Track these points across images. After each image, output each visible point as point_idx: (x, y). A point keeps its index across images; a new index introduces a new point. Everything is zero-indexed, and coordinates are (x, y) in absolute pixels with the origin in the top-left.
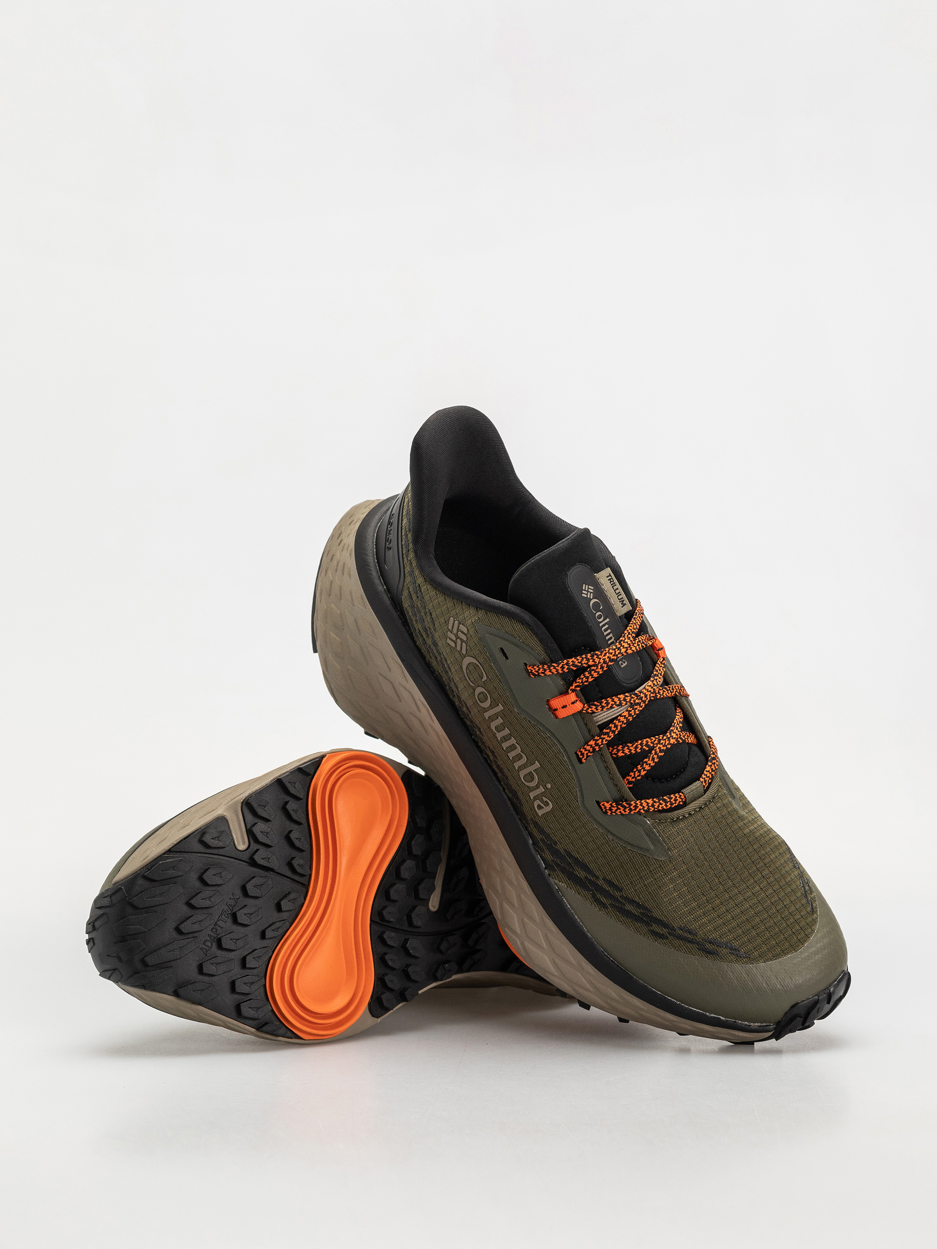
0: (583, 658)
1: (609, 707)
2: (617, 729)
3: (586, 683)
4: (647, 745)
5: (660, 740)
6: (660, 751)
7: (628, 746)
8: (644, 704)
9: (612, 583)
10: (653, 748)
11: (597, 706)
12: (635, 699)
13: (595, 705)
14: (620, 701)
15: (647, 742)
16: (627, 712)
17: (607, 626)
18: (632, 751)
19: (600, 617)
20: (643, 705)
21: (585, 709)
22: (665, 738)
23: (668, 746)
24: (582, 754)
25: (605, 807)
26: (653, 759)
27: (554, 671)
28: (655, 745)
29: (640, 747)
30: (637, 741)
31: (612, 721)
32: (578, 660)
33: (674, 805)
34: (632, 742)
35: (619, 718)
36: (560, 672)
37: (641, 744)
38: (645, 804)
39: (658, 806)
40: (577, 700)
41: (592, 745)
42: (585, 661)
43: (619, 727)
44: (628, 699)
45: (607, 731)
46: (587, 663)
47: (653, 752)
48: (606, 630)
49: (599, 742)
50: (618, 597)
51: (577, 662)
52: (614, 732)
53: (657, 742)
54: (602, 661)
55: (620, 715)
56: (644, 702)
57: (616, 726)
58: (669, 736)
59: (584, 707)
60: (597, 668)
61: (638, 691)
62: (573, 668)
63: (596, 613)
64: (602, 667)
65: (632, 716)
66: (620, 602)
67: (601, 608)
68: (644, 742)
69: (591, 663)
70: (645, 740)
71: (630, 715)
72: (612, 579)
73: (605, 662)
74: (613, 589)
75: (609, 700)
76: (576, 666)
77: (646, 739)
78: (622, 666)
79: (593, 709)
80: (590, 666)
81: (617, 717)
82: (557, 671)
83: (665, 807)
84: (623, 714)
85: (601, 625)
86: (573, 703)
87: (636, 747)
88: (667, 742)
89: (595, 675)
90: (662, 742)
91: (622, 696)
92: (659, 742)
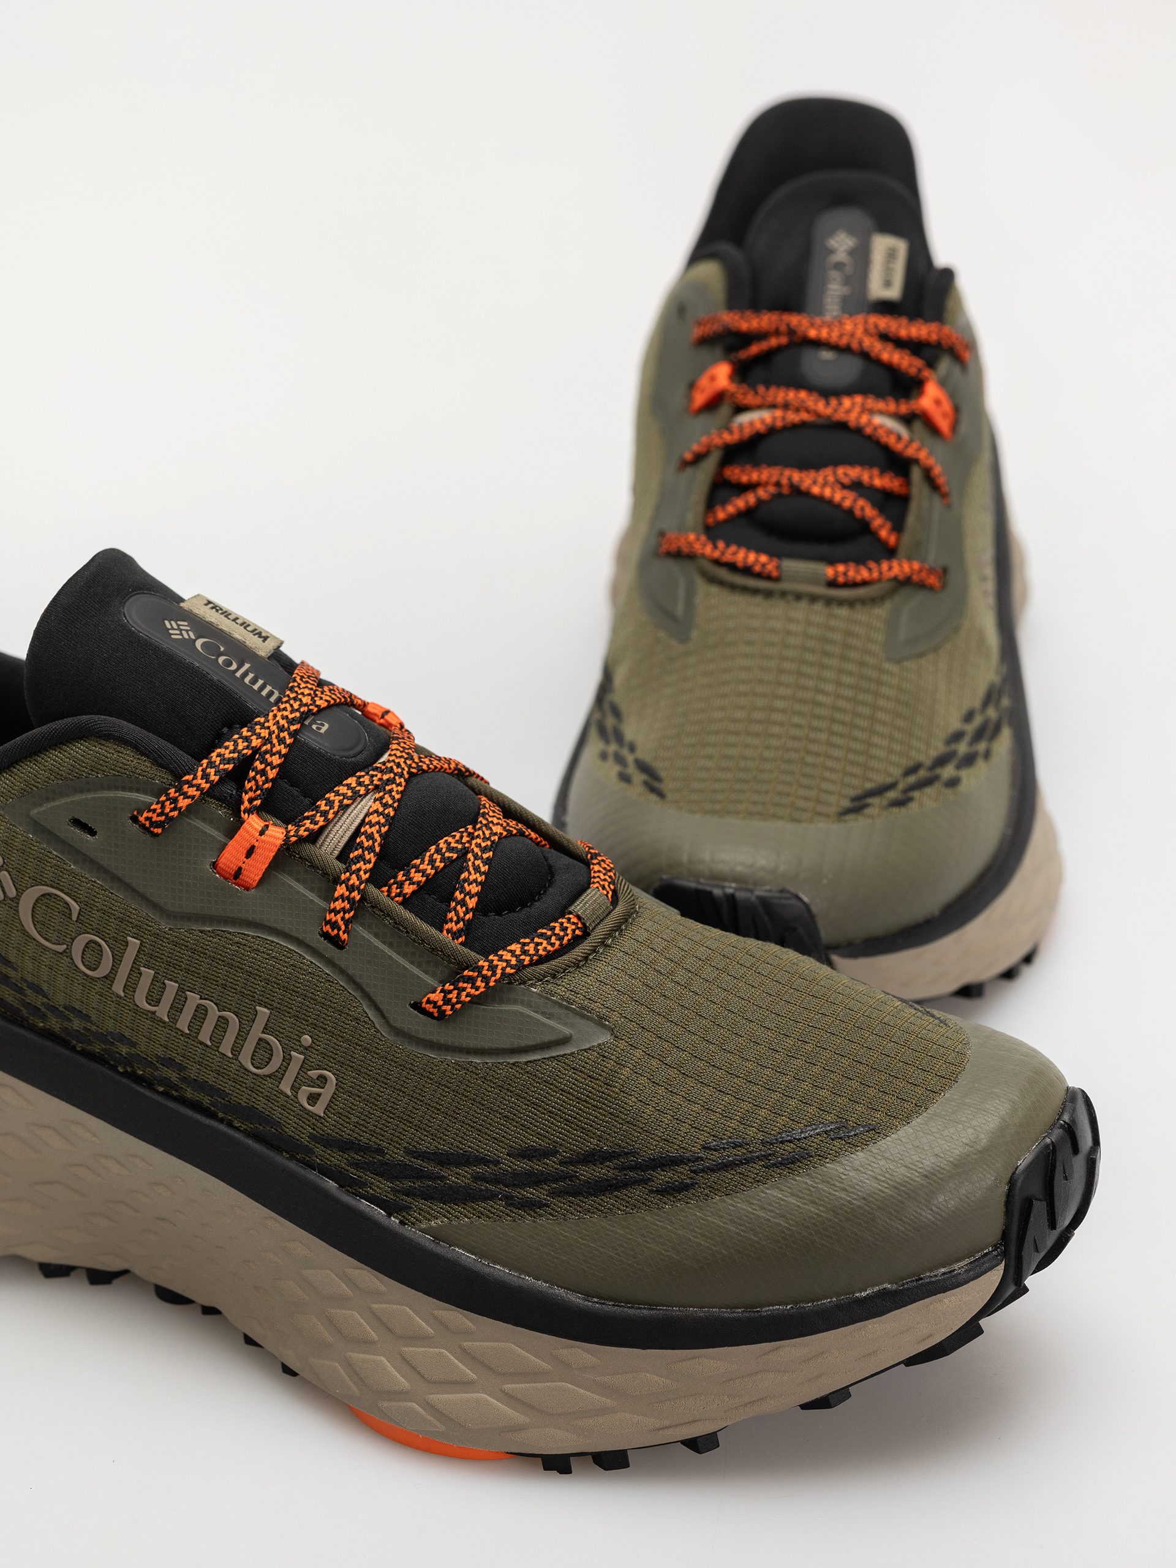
0: (236, 741)
1: (336, 808)
2: (374, 841)
3: (266, 786)
4: (451, 849)
5: (470, 834)
6: (484, 850)
7: (415, 866)
10: (465, 851)
11: (312, 818)
12: (379, 777)
13: (307, 818)
14: (353, 790)
15: (447, 843)
16: (377, 802)
17: (252, 675)
18: (429, 871)
19: (228, 663)
21: (292, 834)
22: (478, 826)
23: (493, 839)
24: (334, 925)
25: (435, 1003)
26: (477, 869)
27: (192, 791)
28: (467, 845)
29: (437, 857)
30: (427, 850)
31: (357, 833)
32: (227, 748)
33: (566, 939)
34: (420, 854)
35: (367, 820)
36: (206, 786)
37: (438, 851)
38: (507, 956)
39: (537, 950)
40: (267, 826)
41: (342, 895)
42: (242, 745)
43: (377, 836)
44: (366, 781)
45: (356, 853)
46: (249, 746)
47: (470, 856)
48: (253, 682)
49: (354, 880)
51: (227, 751)
52: (371, 849)
53: (468, 839)
54: (274, 730)
55: (367, 815)
57: (370, 837)
59: (288, 832)
60: (273, 746)
61: (381, 763)
62: (227, 766)
63: (217, 660)
64: (281, 741)
65: (391, 806)
67: (222, 649)
68: (443, 847)
69: (256, 742)
70: (442, 841)
71: (385, 806)
73: (281, 729)
75: (331, 796)
76: (229, 761)
77: (442, 839)
78: (322, 732)
79: (308, 825)
80: (256, 750)
81: (363, 820)
82: (198, 787)
83: (549, 948)
84: (371, 810)
85: (238, 675)
86: (262, 833)
87: (432, 862)
88: (487, 833)
89: (276, 760)
90: (476, 834)
91: (352, 781)
92: (472, 836)
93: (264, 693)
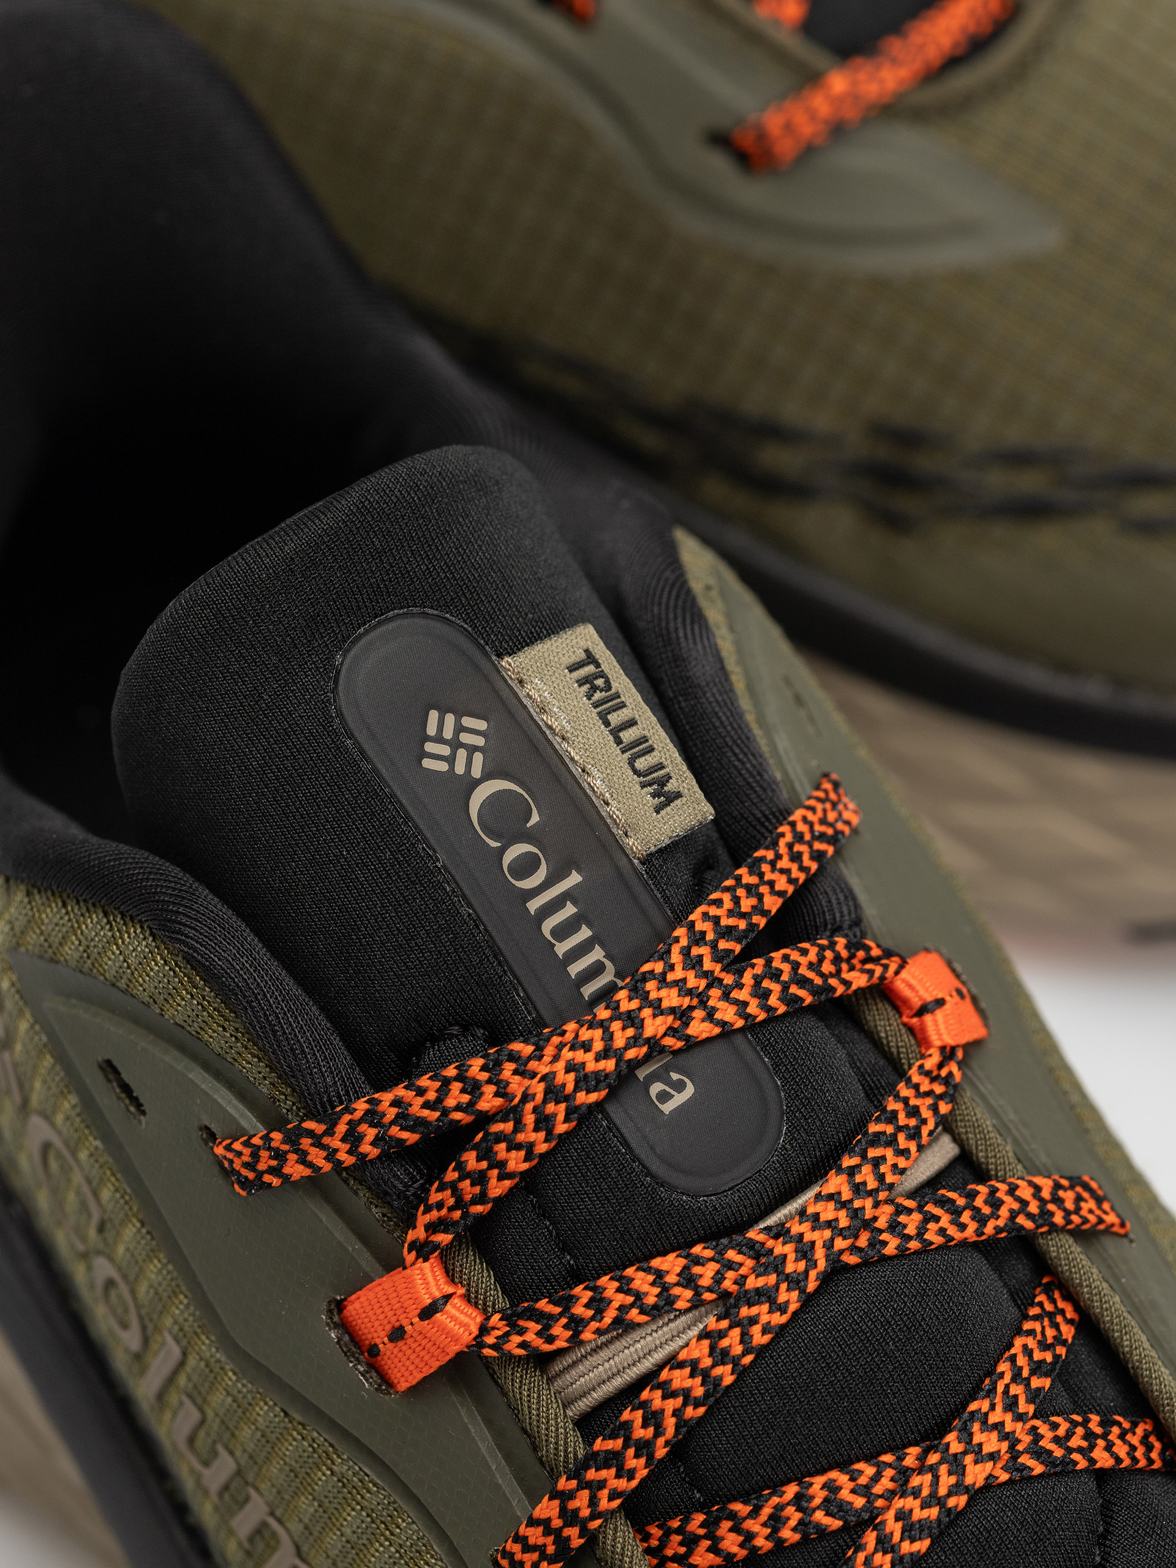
0: (446, 1082)
1: (607, 1321)
2: (660, 1431)
3: (479, 1209)
4: (832, 1505)
5: (903, 1475)
6: (911, 1531)
7: (732, 1516)
8: (795, 1295)
9: (598, 696)
10: (870, 1519)
11: (546, 1321)
12: (743, 1271)
13: (538, 1317)
14: (665, 1288)
15: (832, 1488)
16: (706, 1343)
17: (570, 910)
18: (760, 1542)
19: (525, 867)
20: (790, 1297)
21: (490, 1340)
22: (933, 1458)
23: (952, 1502)
27: (317, 1156)
28: (880, 1503)
29: (794, 1516)
30: (776, 1487)
31: (630, 1393)
32: (421, 1092)
34: (753, 1495)
35: (664, 1375)
36: (348, 1160)
37: (799, 1500)
40: (447, 1298)
41: (549, 1520)
42: (456, 1096)
43: (670, 1423)
44: (706, 1274)
45: (611, 1445)
46: (471, 1104)
47: (870, 1538)
48: (563, 931)
49: (581, 1502)
50: (631, 763)
51: (420, 1101)
52: (644, 1448)
53: (890, 1485)
54: (539, 1089)
55: (672, 1362)
56: (796, 1282)
57: (653, 1419)
58: (956, 1447)
59: (484, 1330)
60: (519, 1126)
61: (768, 1229)
62: (405, 1135)
63: (502, 851)
64: (544, 1122)
65: (736, 1362)
66: (643, 786)
67: (535, 818)
69: (489, 1102)
70: (819, 1481)
71: (722, 1356)
72: (602, 675)
73: (554, 1092)
74: (607, 723)
75: (608, 1285)
76: (418, 1124)
77: (823, 1471)
78: (668, 1108)
79: (530, 1337)
80: (484, 1120)
81: (660, 1367)
82: (331, 1154)
84: (683, 1356)
85: (533, 905)
86: (428, 1313)
87: (776, 1521)
88: (947, 1481)
89: (516, 1162)
90: (916, 1481)
91: (671, 1264)
92: (902, 1486)
93: (574, 969)
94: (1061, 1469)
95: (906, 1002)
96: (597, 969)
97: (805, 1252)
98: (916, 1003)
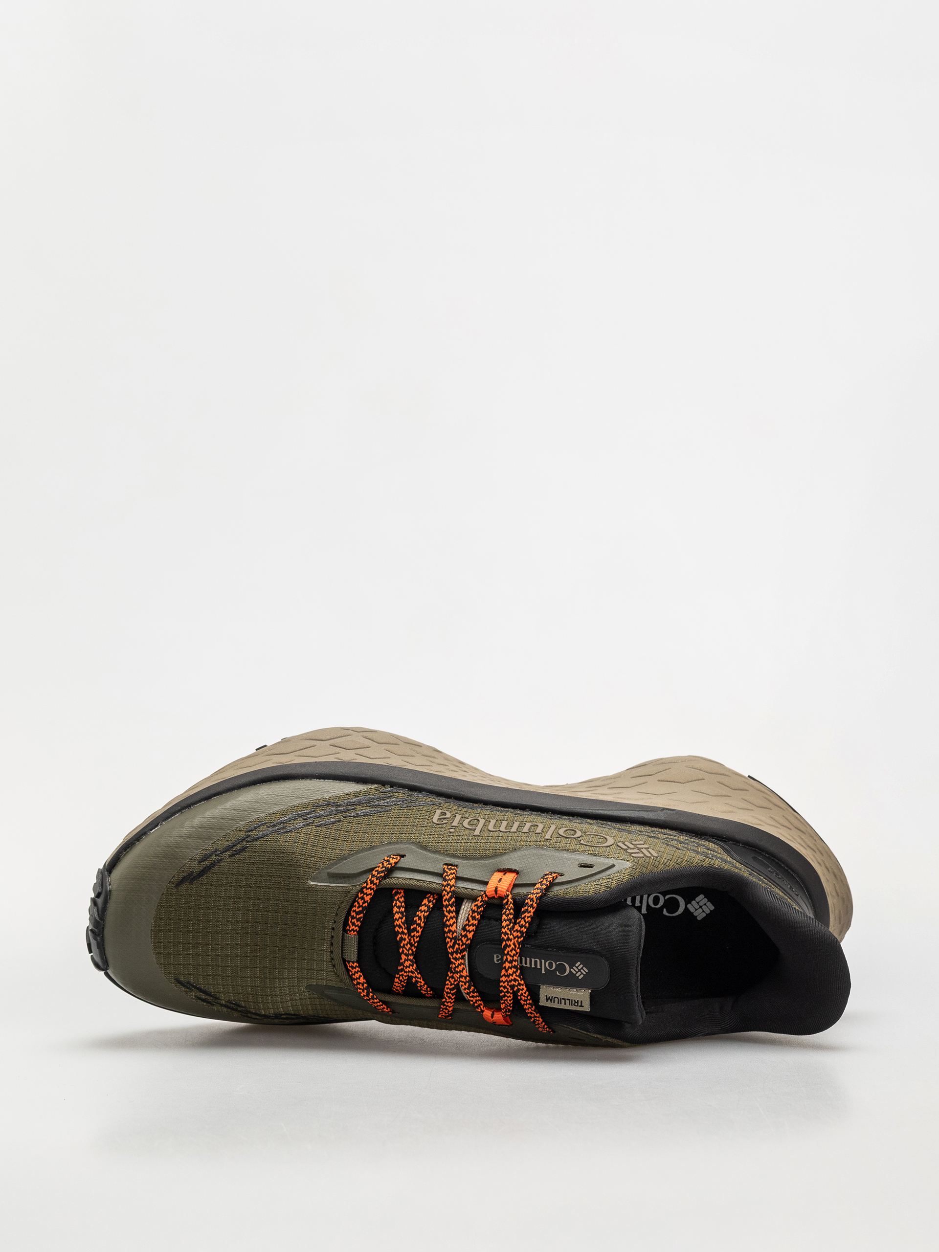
0: (526, 923)
1: (470, 918)
2: (447, 911)
3: (504, 911)
4: (415, 929)
5: (412, 945)
6: (401, 938)
7: (427, 912)
9: (573, 1002)
10: (409, 933)
11: (478, 907)
12: (460, 946)
13: (481, 906)
14: (467, 931)
15: (418, 932)
16: (454, 930)
17: (539, 967)
18: (419, 913)
19: (551, 965)
20: (450, 950)
21: (484, 895)
22: (411, 952)
23: (401, 949)
24: (451, 869)
25: (393, 858)
26: (400, 926)
28: (410, 937)
29: (419, 922)
30: (425, 923)
31: (457, 911)
32: (528, 917)
33: (350, 920)
34: (427, 919)
35: (454, 919)
37: (419, 925)
38: (369, 891)
39: (358, 903)
42: (523, 923)
43: (447, 914)
44: (464, 940)
45: (452, 901)
46: (519, 924)
47: (406, 931)
48: (536, 962)
50: (558, 998)
53: (411, 941)
54: (511, 937)
55: (456, 922)
56: (452, 954)
57: (450, 912)
58: (410, 957)
59: (486, 896)
60: (508, 929)
61: (465, 955)
62: (524, 909)
63: (556, 964)
65: (447, 933)
66: (552, 997)
67: (558, 974)
68: (419, 929)
69: (517, 927)
70: (420, 931)
71: (450, 931)
72: (577, 1006)
73: (509, 939)
74: (567, 999)
75: (475, 922)
76: (524, 912)
77: (421, 932)
78: (495, 956)
80: (515, 923)
81: (457, 919)
83: (354, 909)
84: (455, 925)
85: (543, 961)
86: (497, 889)
87: (420, 918)
88: (405, 951)
89: (504, 924)
90: (409, 945)
91: (470, 935)
92: (409, 943)
93: (528, 959)
94: (398, 972)
95: (497, 1012)
96: (526, 963)
97: (456, 959)
98: (495, 1013)
